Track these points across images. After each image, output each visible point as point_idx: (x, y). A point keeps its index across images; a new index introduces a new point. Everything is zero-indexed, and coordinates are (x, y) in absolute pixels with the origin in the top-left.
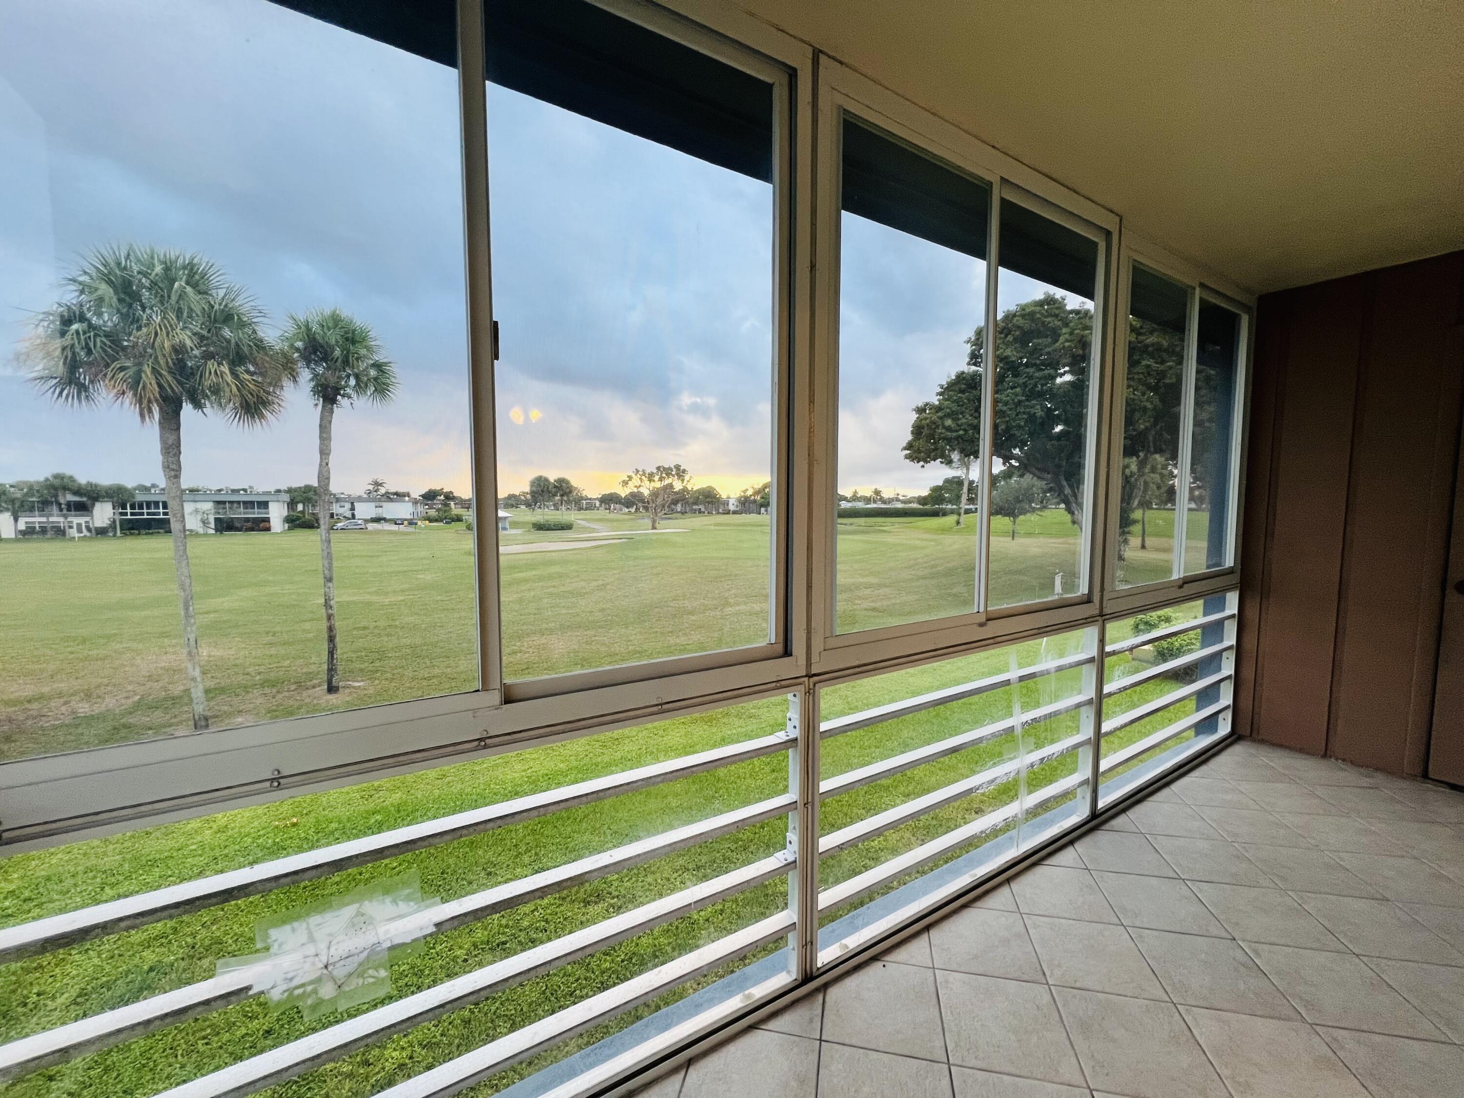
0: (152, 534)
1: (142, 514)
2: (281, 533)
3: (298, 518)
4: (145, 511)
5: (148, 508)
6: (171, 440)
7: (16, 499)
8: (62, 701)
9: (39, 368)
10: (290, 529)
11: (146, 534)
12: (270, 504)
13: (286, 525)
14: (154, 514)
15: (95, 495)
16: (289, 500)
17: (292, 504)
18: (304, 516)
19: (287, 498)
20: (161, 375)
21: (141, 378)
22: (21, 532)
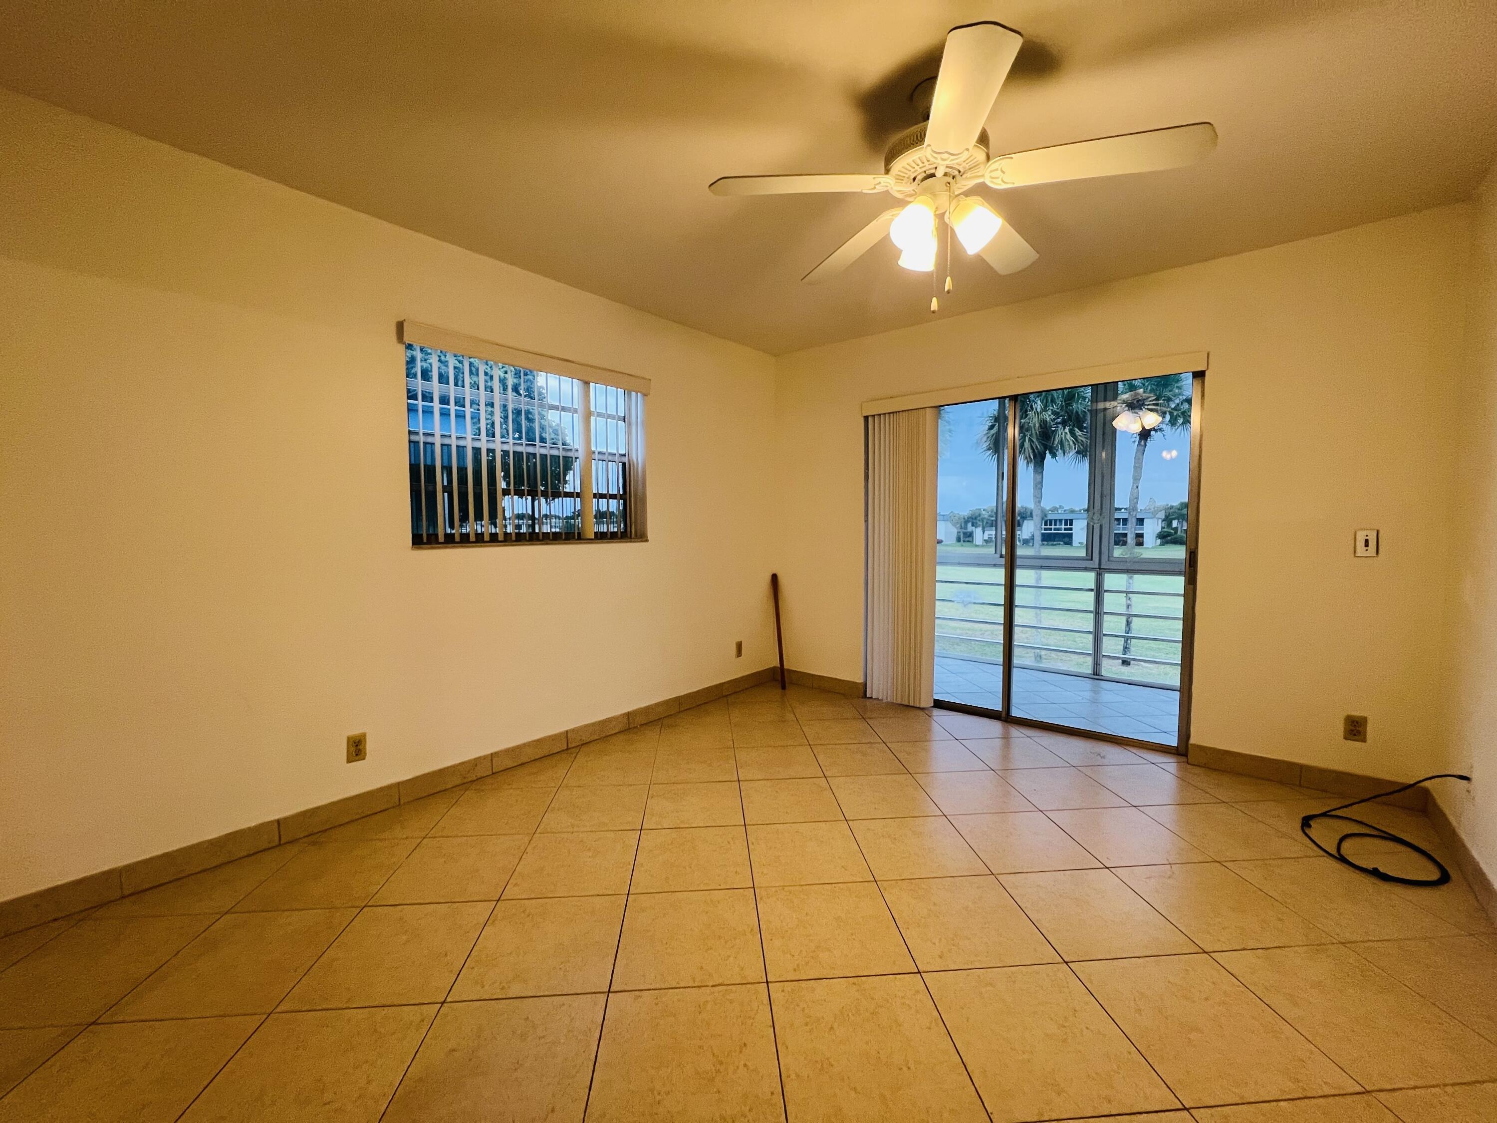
0: (1055, 545)
1: (1051, 529)
2: (1153, 548)
3: (1169, 534)
4: (1053, 527)
5: (1055, 525)
6: (1039, 480)
7: (985, 518)
8: (981, 632)
9: (985, 445)
10: (1162, 544)
11: (1053, 545)
12: (1145, 520)
13: (1159, 541)
14: (1058, 529)
15: (1024, 516)
16: (1164, 517)
17: (1168, 520)
18: (1176, 532)
19: (1162, 515)
20: (1033, 442)
21: (1024, 445)
22: (985, 540)
